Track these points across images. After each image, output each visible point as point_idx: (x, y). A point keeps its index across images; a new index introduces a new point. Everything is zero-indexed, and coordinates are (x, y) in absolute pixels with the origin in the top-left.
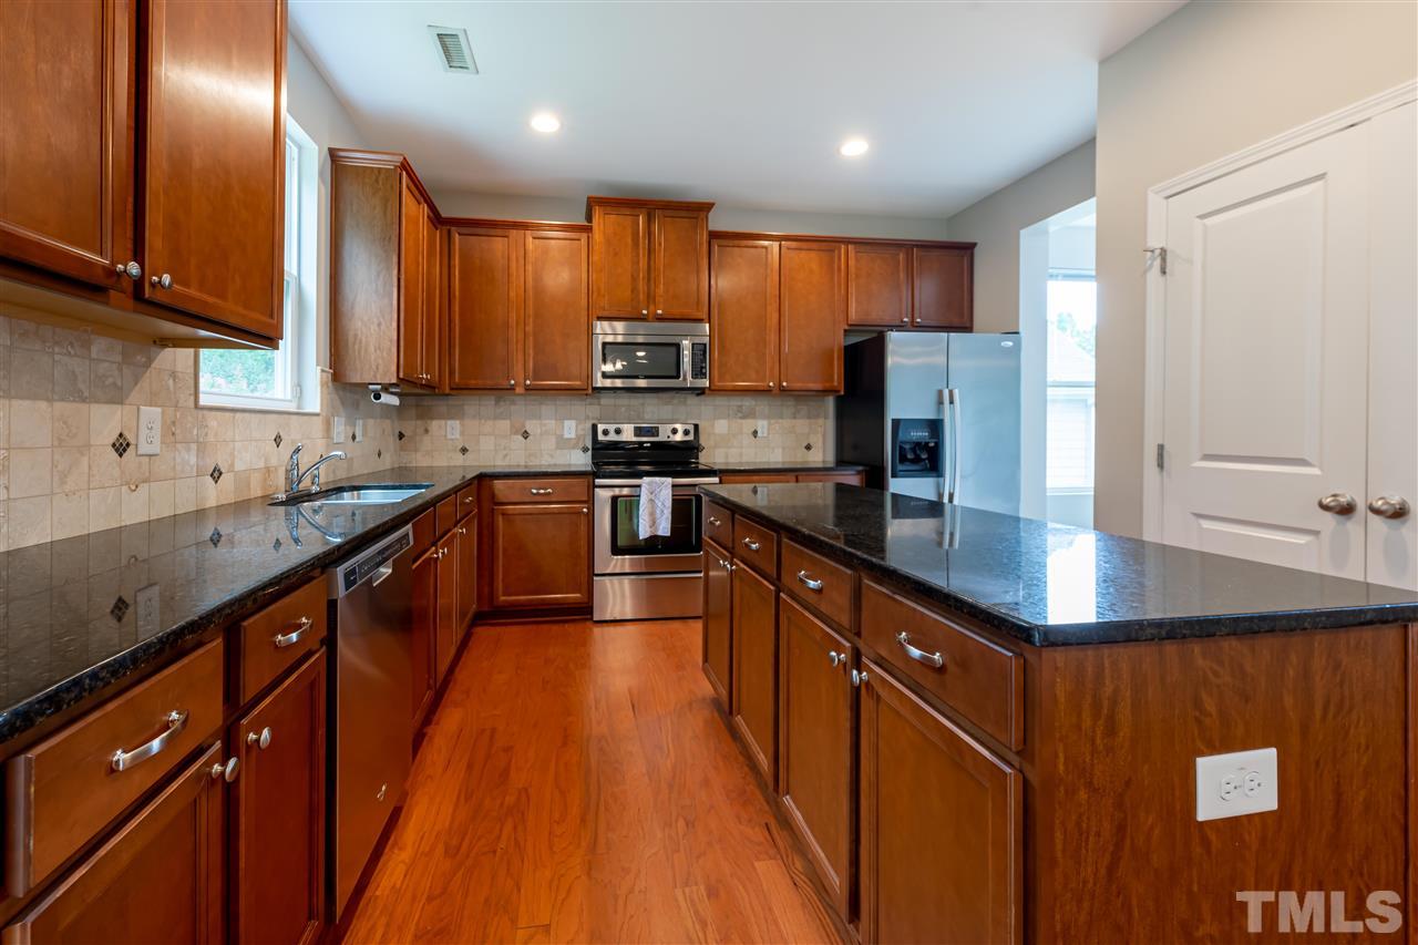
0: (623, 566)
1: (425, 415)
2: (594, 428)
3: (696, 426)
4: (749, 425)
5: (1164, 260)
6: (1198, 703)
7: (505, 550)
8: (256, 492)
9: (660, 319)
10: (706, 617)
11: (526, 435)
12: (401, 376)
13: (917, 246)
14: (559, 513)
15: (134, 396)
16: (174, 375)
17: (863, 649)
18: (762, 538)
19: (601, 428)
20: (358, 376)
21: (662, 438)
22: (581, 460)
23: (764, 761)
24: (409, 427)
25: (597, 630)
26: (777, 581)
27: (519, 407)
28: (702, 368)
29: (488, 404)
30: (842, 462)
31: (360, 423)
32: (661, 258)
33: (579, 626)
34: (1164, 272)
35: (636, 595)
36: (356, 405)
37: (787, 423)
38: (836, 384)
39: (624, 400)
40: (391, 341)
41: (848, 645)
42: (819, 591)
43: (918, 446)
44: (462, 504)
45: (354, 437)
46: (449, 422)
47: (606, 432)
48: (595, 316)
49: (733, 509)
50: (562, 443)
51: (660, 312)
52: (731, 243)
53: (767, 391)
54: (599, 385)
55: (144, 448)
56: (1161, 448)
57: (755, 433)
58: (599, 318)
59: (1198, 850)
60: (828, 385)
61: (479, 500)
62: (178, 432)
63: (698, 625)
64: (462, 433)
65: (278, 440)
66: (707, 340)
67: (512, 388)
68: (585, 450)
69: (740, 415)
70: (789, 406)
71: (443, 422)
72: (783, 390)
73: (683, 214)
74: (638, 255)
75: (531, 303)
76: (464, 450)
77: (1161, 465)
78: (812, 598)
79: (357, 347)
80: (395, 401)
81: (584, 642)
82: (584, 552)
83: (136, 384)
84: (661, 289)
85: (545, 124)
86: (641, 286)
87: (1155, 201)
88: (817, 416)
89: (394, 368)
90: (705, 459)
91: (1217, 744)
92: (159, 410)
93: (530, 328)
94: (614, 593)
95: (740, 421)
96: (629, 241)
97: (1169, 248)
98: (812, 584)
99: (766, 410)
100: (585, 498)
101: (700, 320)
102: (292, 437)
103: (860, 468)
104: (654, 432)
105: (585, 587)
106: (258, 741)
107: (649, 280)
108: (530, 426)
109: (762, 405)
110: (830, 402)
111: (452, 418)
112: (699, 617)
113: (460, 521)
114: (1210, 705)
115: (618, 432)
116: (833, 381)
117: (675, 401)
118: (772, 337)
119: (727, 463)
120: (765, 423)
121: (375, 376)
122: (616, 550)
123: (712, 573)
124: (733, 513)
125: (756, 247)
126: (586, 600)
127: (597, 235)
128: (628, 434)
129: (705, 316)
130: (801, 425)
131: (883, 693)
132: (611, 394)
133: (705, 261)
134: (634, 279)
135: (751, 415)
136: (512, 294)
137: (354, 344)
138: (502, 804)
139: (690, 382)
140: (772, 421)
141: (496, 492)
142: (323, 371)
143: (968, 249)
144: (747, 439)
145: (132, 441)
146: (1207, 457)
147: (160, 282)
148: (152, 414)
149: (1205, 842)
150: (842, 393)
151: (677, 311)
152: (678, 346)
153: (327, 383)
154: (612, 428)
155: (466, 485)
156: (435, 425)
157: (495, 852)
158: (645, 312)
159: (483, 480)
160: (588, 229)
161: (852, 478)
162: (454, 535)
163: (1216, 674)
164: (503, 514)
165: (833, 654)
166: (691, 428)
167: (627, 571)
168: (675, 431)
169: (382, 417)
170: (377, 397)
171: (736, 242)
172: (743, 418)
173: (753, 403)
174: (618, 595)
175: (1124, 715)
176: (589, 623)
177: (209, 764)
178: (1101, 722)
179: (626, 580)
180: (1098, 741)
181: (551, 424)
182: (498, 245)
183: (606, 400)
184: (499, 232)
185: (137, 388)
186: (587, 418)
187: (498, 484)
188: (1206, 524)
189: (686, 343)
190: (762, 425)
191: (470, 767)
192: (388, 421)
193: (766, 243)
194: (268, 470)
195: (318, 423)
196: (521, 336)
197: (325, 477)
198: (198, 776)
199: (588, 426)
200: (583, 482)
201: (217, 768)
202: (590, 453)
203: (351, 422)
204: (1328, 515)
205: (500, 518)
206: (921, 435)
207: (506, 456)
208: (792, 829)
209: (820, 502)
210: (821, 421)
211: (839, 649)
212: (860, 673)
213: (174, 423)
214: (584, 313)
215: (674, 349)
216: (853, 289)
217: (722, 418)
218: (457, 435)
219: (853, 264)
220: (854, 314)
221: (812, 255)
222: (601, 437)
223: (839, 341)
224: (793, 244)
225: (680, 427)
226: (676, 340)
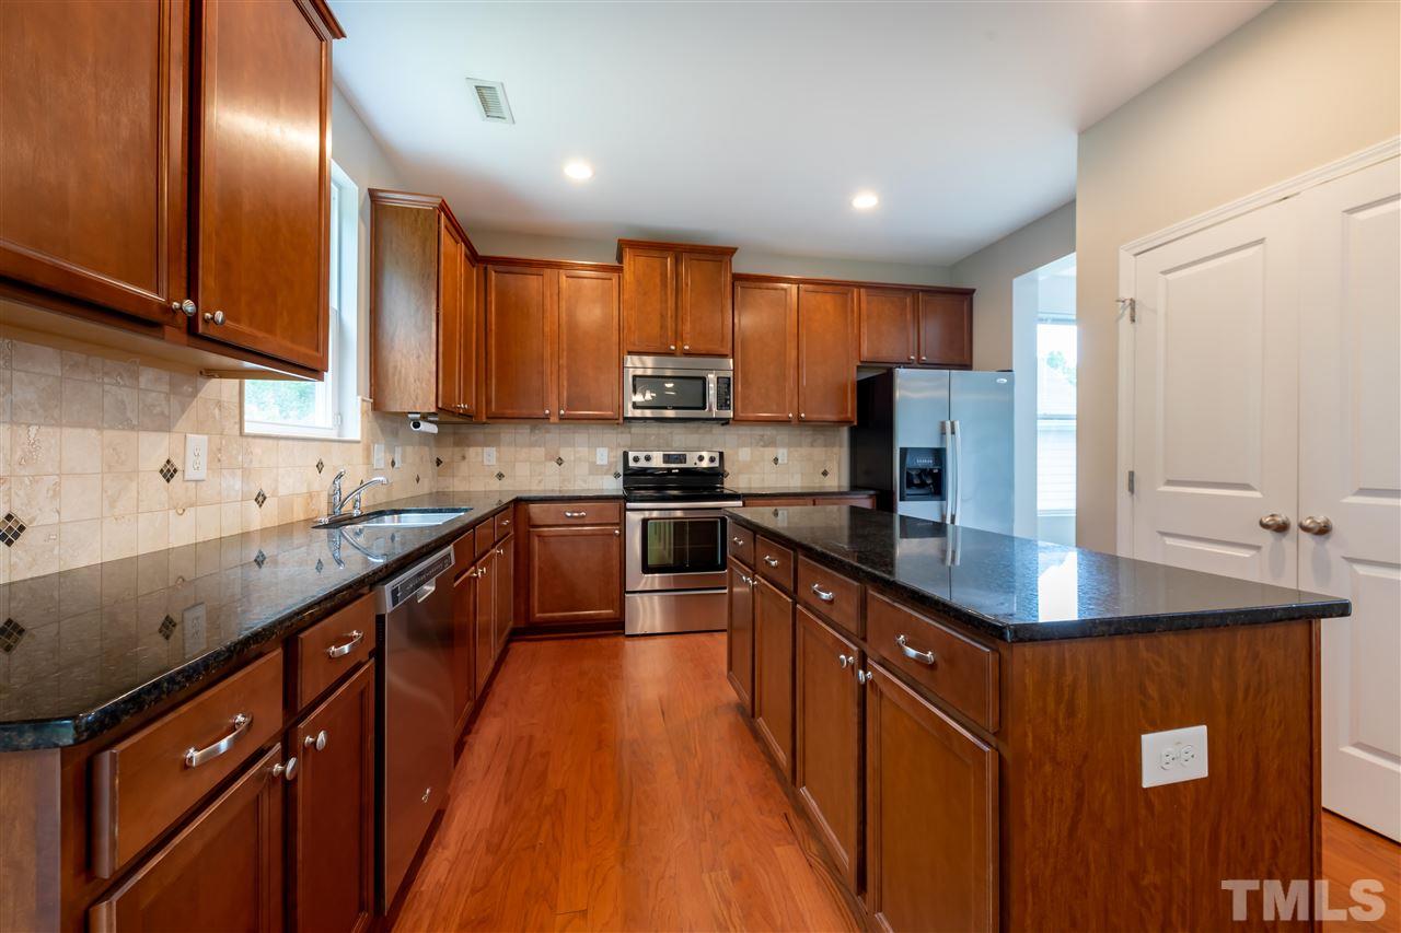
0: (653, 582)
1: (462, 442)
2: (626, 455)
3: (721, 454)
4: (770, 453)
5: (1133, 309)
6: (1143, 690)
7: (540, 569)
8: (299, 515)
9: (687, 354)
10: (731, 631)
11: (560, 461)
12: (440, 406)
13: (922, 291)
14: (593, 534)
15: (181, 425)
16: (219, 404)
17: (868, 651)
18: (781, 556)
19: (631, 455)
20: (398, 406)
21: (689, 464)
22: (613, 486)
23: (782, 757)
24: (448, 453)
25: (628, 643)
26: (794, 594)
27: (553, 437)
28: (726, 400)
29: (523, 433)
30: (855, 487)
31: (398, 450)
32: (688, 297)
33: (612, 641)
34: (1133, 320)
35: (665, 611)
36: (395, 433)
37: (804, 451)
38: (849, 415)
39: (653, 430)
40: (430, 373)
41: (855, 648)
42: (830, 602)
43: (923, 472)
44: (500, 526)
45: (393, 463)
46: (486, 449)
47: (636, 459)
48: (625, 352)
49: (755, 530)
50: (595, 469)
51: (687, 347)
52: (753, 285)
53: (787, 422)
54: (630, 415)
55: (191, 474)
56: (1132, 474)
57: (776, 460)
58: (630, 353)
59: (1143, 812)
60: (842, 416)
61: (515, 523)
62: (224, 458)
63: (724, 638)
64: (499, 459)
65: (320, 466)
66: (730, 374)
67: (547, 418)
68: (617, 475)
69: (762, 443)
70: (809, 433)
71: (479, 449)
72: (801, 421)
73: (710, 257)
74: (666, 294)
75: (564, 338)
76: (500, 476)
77: (1131, 489)
78: (824, 608)
79: (396, 378)
80: (433, 429)
81: (616, 655)
82: (616, 570)
83: (183, 412)
84: (688, 327)
85: (578, 172)
86: (670, 323)
87: (1125, 257)
88: (833, 445)
89: (433, 398)
90: (730, 484)
91: (1158, 722)
92: (206, 437)
93: (564, 361)
94: (645, 611)
95: (762, 449)
96: (658, 280)
97: (1137, 299)
98: (825, 596)
99: (786, 439)
100: (618, 521)
101: (725, 356)
103: (872, 492)
104: (682, 459)
105: (617, 604)
106: (314, 743)
107: (676, 316)
108: (564, 453)
109: (782, 434)
110: (845, 433)
111: (489, 446)
112: (725, 631)
113: (499, 541)
114: (1152, 690)
115: (648, 459)
116: (847, 412)
117: (701, 431)
118: (792, 372)
119: (750, 488)
120: (785, 451)
121: (415, 406)
122: (647, 569)
123: (736, 590)
124: (755, 533)
125: (776, 289)
126: (618, 616)
127: (628, 275)
128: (657, 461)
129: (729, 352)
130: (819, 453)
131: (885, 688)
132: (641, 423)
133: (729, 302)
134: (663, 317)
135: (772, 443)
136: (547, 329)
137: (394, 375)
138: (539, 806)
139: (715, 413)
140: (792, 449)
141: (532, 515)
142: (363, 400)
143: (967, 294)
144: (769, 466)
145: (179, 467)
146: (1169, 483)
147: (213, 319)
148: (198, 443)
149: (1150, 806)
150: (855, 424)
151: (702, 348)
152: (704, 380)
153: (366, 412)
154: (642, 455)
155: (501, 510)
156: (472, 452)
157: (534, 847)
158: (673, 347)
159: (519, 504)
160: (619, 270)
161: (864, 501)
162: (492, 556)
163: (1157, 664)
164: (539, 536)
165: (843, 657)
166: (717, 456)
167: (657, 588)
168: (701, 458)
169: (420, 444)
170: (417, 425)
171: (758, 284)
172: (765, 444)
173: (774, 432)
174: (648, 609)
175: (1082, 700)
176: (621, 639)
177: (270, 764)
178: (1062, 706)
179: (656, 597)
180: (1061, 722)
181: (583, 451)
182: (533, 283)
183: (636, 429)
184: (534, 270)
185: (184, 417)
186: (619, 445)
187: (534, 508)
188: (1169, 541)
189: (712, 377)
190: (782, 453)
191: (509, 771)
192: (427, 449)
193: (785, 285)
194: (310, 495)
195: (359, 450)
196: (555, 368)
197: (367, 501)
198: (260, 776)
199: (620, 453)
200: (614, 506)
201: (277, 767)
202: (621, 478)
203: (390, 449)
204: (1268, 532)
205: (536, 539)
206: (925, 462)
207: (540, 482)
208: (809, 818)
209: (835, 524)
210: (836, 450)
211: (848, 652)
212: (865, 672)
213: (220, 450)
214: (615, 348)
215: (700, 382)
216: (864, 330)
217: (744, 446)
218: (494, 462)
219: (864, 305)
220: (866, 353)
221: (828, 297)
222: (632, 464)
223: (853, 376)
224: (810, 287)
225: (706, 455)
226: (702, 374)
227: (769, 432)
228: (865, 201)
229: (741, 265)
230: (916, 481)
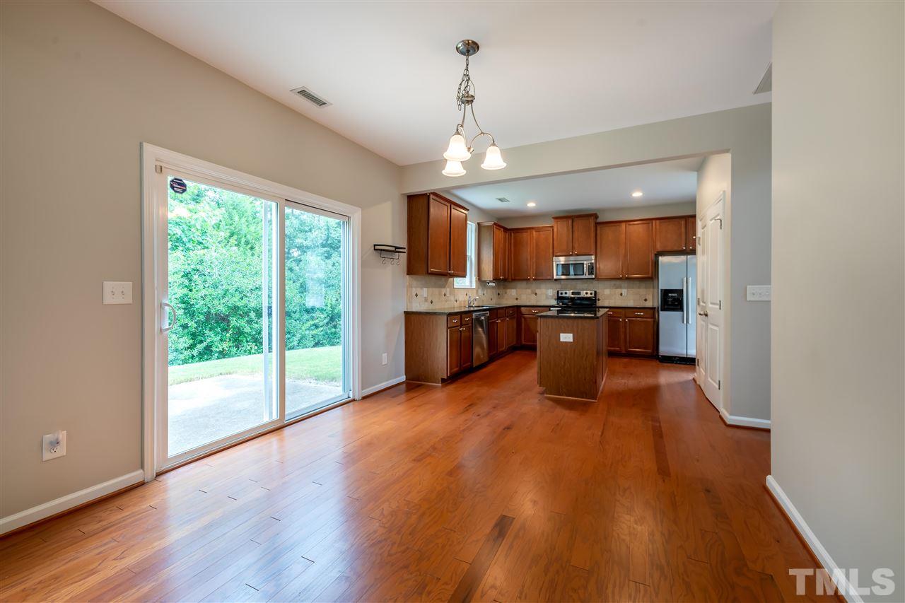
1: (505, 288)
2: (558, 292)
3: (595, 292)
4: (619, 291)
9: (577, 255)
11: (536, 294)
12: (494, 278)
13: (690, 217)
19: (560, 292)
21: (582, 296)
22: (551, 302)
24: (501, 291)
27: (534, 285)
28: (592, 271)
29: (524, 283)
37: (635, 290)
38: (650, 275)
39: (569, 282)
40: (491, 270)
43: (676, 299)
46: (513, 290)
47: (562, 294)
48: (554, 256)
50: (548, 296)
51: (576, 253)
52: (605, 225)
54: (556, 278)
57: (621, 294)
58: (556, 256)
60: (646, 275)
61: (517, 313)
64: (516, 293)
65: (467, 295)
66: (593, 261)
67: (529, 279)
68: (554, 298)
69: (615, 288)
70: (637, 283)
71: (511, 290)
72: (627, 278)
73: (585, 218)
74: (569, 234)
75: (535, 252)
76: (517, 299)
80: (494, 284)
84: (576, 245)
85: (531, 205)
86: (570, 245)
88: (650, 288)
89: (492, 276)
90: (599, 304)
93: (534, 260)
95: (615, 290)
96: (566, 229)
99: (626, 285)
101: (591, 255)
102: (469, 294)
104: (579, 293)
107: (573, 241)
108: (538, 291)
109: (625, 284)
113: (507, 316)
116: (648, 273)
119: (609, 305)
120: (626, 290)
121: (488, 278)
125: (615, 226)
127: (555, 229)
128: (570, 294)
129: (593, 253)
130: (642, 291)
134: (567, 241)
135: (620, 287)
136: (529, 250)
137: (483, 270)
139: (589, 276)
140: (629, 290)
141: (522, 311)
142: (476, 278)
144: (618, 296)
151: (582, 252)
152: (583, 264)
153: (477, 281)
154: (564, 292)
156: (508, 291)
158: (571, 253)
159: (518, 307)
160: (552, 227)
162: (505, 320)
164: (524, 318)
166: (593, 292)
168: (587, 293)
170: (488, 284)
171: (607, 225)
172: (617, 288)
173: (620, 283)
181: (544, 290)
183: (562, 282)
186: (556, 288)
187: (523, 309)
189: (586, 263)
190: (624, 291)
192: (493, 290)
193: (619, 224)
194: (465, 301)
195: (475, 291)
199: (556, 291)
202: (557, 300)
206: (673, 295)
207: (530, 301)
210: (651, 290)
214: (550, 254)
215: (581, 265)
216: (658, 238)
217: (606, 288)
219: (658, 227)
220: (659, 247)
222: (560, 295)
223: (652, 258)
225: (589, 292)
226: (582, 262)
227: (618, 283)
228: (637, 194)
229: (600, 219)
230: (670, 303)
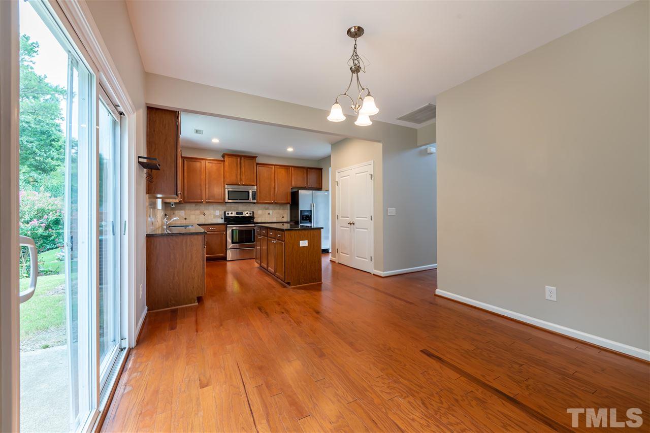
0: (234, 246)
2: (225, 212)
3: (253, 212)
4: (267, 212)
5: (337, 183)
9: (244, 185)
11: (204, 214)
13: (309, 168)
14: (219, 234)
19: (227, 213)
21: (244, 215)
22: (221, 221)
25: (228, 263)
26: (267, 236)
27: (202, 207)
28: (254, 197)
29: (193, 206)
30: (291, 221)
32: (244, 169)
33: (223, 263)
34: (337, 185)
37: (278, 211)
39: (233, 205)
43: (307, 216)
46: (181, 211)
47: (228, 214)
50: (215, 217)
51: (243, 183)
53: (272, 203)
54: (226, 201)
56: (338, 216)
57: (269, 214)
58: (227, 184)
60: (287, 202)
64: (185, 214)
66: (256, 191)
67: (202, 202)
68: (222, 218)
70: (278, 206)
72: (276, 203)
73: (250, 159)
74: (237, 168)
75: (207, 180)
81: (225, 267)
82: (224, 242)
84: (244, 177)
85: (215, 141)
86: (239, 177)
87: (337, 173)
88: (285, 209)
90: (255, 220)
93: (207, 186)
96: (235, 165)
99: (272, 208)
100: (224, 230)
101: (254, 186)
103: (294, 221)
104: (242, 213)
105: (225, 252)
107: (240, 174)
108: (206, 212)
109: (271, 206)
110: (289, 206)
111: (182, 210)
114: (301, 236)
116: (289, 200)
117: (247, 206)
118: (273, 190)
119: (261, 221)
122: (233, 243)
125: (268, 167)
126: (225, 255)
127: (227, 163)
128: (234, 214)
129: (255, 184)
130: (281, 212)
132: (230, 204)
133: (255, 171)
134: (236, 175)
135: (268, 209)
136: (202, 177)
139: (252, 201)
140: (274, 211)
143: (321, 169)
144: (267, 215)
150: (291, 203)
151: (248, 183)
152: (248, 192)
154: (230, 212)
158: (239, 183)
160: (223, 161)
166: (252, 212)
167: (236, 248)
168: (247, 213)
170: (172, 205)
171: (263, 166)
172: (266, 210)
176: (225, 262)
178: (291, 237)
179: (236, 250)
181: (212, 211)
182: (198, 164)
183: (228, 205)
184: (199, 161)
186: (222, 210)
188: (341, 228)
189: (250, 191)
190: (271, 212)
193: (271, 166)
196: (205, 188)
199: (223, 212)
200: (223, 226)
202: (223, 219)
206: (306, 214)
207: (198, 220)
210: (286, 211)
214: (222, 182)
215: (247, 193)
216: (293, 178)
217: (260, 210)
218: (183, 215)
219: (293, 172)
220: (293, 184)
221: (283, 169)
222: (227, 215)
223: (290, 190)
224: (278, 167)
225: (249, 212)
226: (248, 190)
227: (267, 206)
228: (290, 150)
229: (259, 160)
230: (305, 219)
